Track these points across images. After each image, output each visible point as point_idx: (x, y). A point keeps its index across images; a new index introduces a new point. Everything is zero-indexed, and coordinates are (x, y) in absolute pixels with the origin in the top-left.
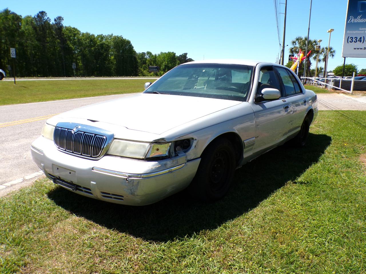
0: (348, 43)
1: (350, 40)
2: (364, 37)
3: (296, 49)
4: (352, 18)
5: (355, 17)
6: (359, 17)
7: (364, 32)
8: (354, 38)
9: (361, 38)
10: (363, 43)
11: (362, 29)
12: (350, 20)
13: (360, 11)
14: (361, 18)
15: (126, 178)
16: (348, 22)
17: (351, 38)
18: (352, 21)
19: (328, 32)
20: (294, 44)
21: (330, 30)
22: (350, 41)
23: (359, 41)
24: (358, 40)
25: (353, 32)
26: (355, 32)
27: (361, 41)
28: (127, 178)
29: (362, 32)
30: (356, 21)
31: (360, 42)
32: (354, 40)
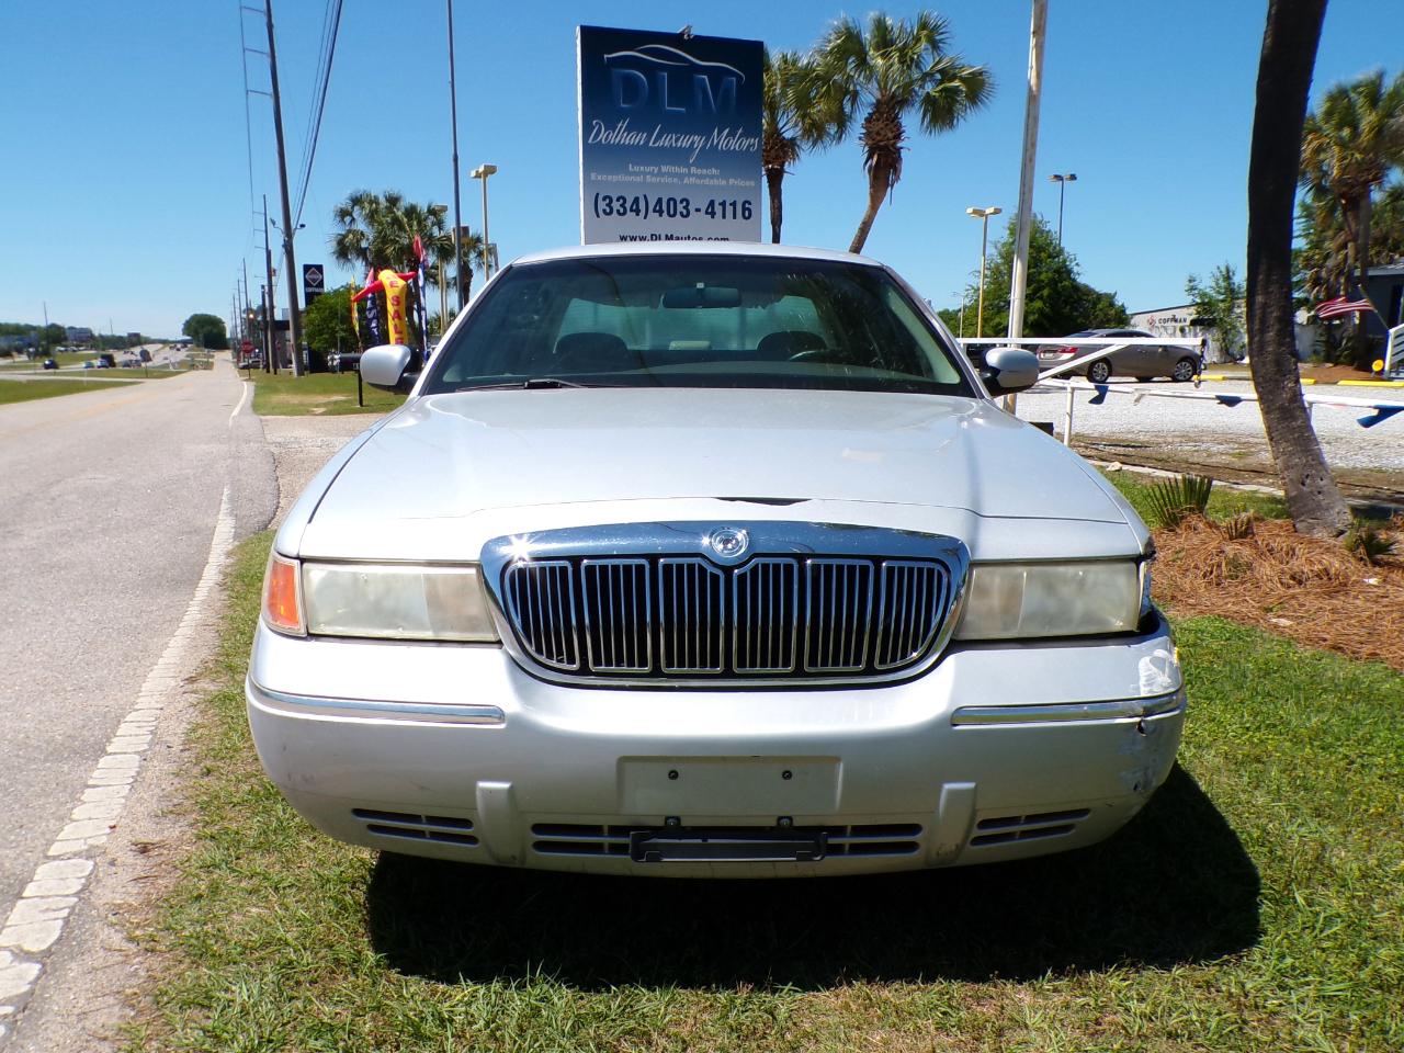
0: (598, 216)
1: (602, 205)
2: (645, 196)
3: (358, 241)
4: (600, 126)
5: (611, 126)
6: (622, 125)
7: (645, 178)
8: (615, 199)
9: (636, 200)
10: (645, 218)
11: (637, 169)
12: (593, 135)
13: (623, 105)
14: (629, 129)
15: (1137, 719)
16: (590, 141)
17: (604, 199)
18: (602, 136)
19: (475, 177)
20: (348, 219)
21: (481, 169)
22: (604, 211)
23: (631, 210)
24: (628, 205)
25: (610, 177)
26: (615, 178)
27: (638, 212)
28: (1140, 722)
29: (639, 179)
30: (614, 138)
31: (638, 215)
32: (616, 205)
